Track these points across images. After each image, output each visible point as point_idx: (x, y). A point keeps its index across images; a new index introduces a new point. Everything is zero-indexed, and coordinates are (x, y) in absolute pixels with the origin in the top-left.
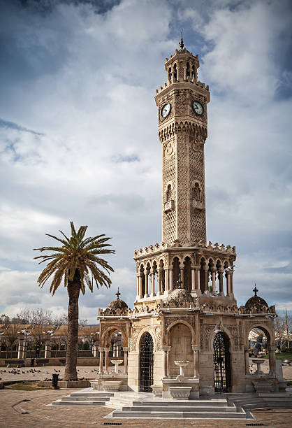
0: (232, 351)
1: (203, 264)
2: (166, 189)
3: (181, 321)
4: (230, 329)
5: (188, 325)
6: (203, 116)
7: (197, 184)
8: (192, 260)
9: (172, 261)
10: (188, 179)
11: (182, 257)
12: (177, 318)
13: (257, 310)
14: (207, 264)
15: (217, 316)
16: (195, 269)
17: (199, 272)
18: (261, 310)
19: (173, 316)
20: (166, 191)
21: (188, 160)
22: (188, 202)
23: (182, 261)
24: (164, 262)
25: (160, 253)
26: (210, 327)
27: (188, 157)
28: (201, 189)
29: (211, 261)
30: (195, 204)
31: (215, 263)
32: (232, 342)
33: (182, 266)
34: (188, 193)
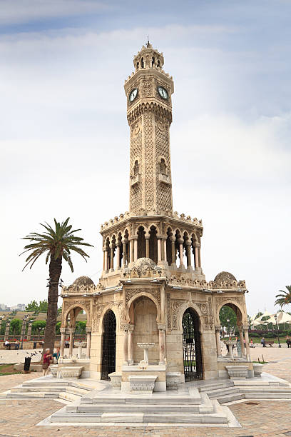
0: (202, 331)
1: (169, 234)
2: (134, 165)
3: (144, 294)
4: (200, 305)
5: (153, 299)
6: (167, 101)
7: (163, 160)
8: (158, 229)
9: (137, 230)
10: (154, 154)
11: (147, 226)
12: (140, 290)
13: (227, 285)
14: (174, 235)
15: (185, 291)
16: (161, 239)
17: (165, 242)
18: (231, 285)
19: (135, 287)
20: (133, 167)
21: (154, 137)
22: (155, 176)
23: (147, 230)
24: (129, 233)
25: (125, 223)
26: (178, 303)
27: (154, 134)
28: (167, 165)
29: (177, 232)
30: (161, 178)
31: (182, 234)
32: (202, 320)
33: (147, 235)
34: (155, 167)
